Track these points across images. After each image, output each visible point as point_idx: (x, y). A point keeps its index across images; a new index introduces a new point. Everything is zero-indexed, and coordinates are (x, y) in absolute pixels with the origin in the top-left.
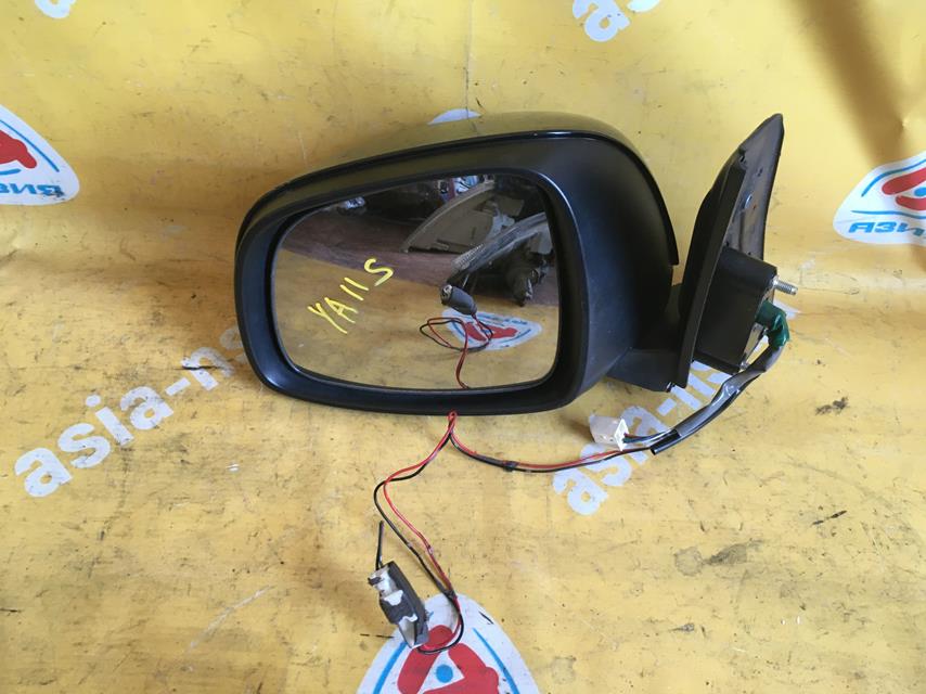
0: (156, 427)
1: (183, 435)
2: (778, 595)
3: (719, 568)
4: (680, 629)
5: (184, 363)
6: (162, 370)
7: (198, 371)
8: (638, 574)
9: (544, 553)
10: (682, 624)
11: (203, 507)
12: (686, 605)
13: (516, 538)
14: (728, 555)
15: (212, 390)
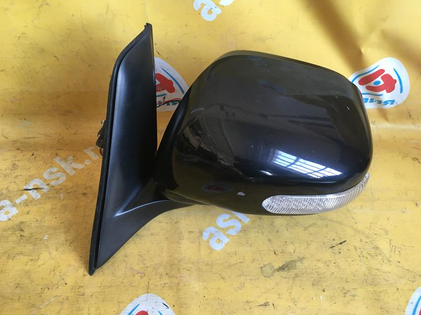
0: (10, 219)
1: (22, 223)
2: (311, 285)
3: (282, 273)
4: (262, 305)
5: (25, 187)
6: (14, 191)
7: (32, 191)
8: (242, 278)
9: (196, 271)
10: (263, 303)
11: (29, 258)
12: (265, 293)
13: (182, 264)
14: (287, 266)
15: (38, 200)
